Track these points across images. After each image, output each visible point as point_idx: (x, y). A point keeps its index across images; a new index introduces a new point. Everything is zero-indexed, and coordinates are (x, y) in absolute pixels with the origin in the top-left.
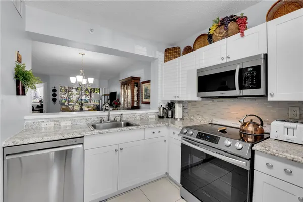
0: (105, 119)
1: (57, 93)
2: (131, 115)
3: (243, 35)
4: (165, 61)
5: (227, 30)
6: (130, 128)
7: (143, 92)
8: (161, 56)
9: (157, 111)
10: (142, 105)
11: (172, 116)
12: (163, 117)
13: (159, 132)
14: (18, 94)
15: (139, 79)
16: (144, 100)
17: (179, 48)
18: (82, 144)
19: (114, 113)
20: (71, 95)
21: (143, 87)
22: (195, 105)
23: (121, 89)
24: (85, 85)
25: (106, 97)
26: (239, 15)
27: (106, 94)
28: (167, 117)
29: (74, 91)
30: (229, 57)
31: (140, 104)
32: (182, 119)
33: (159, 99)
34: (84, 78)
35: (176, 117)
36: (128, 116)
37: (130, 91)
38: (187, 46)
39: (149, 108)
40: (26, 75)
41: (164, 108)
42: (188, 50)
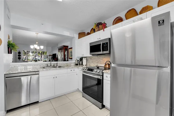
0: (49, 65)
1: (21, 54)
2: (62, 64)
3: (104, 30)
4: (79, 38)
5: (99, 28)
6: (60, 68)
7: (70, 53)
8: (77, 36)
9: (75, 62)
10: (69, 60)
11: (82, 64)
12: (77, 64)
13: (74, 70)
14: (9, 53)
15: (67, 47)
16: (70, 57)
17: (85, 33)
18: (38, 74)
19: (54, 63)
20: (28, 56)
21: (70, 51)
22: (91, 59)
23: (59, 52)
24: (39, 50)
25: (51, 56)
26: (103, 22)
27: (51, 54)
28: (80, 65)
29: (31, 54)
30: (100, 39)
31: (68, 59)
32: (86, 65)
33: (76, 56)
34: (38, 46)
35: (83, 64)
36: (60, 64)
37: (63, 53)
38: (88, 32)
39: (72, 61)
40: (12, 45)
41: (78, 61)
42: (88, 34)
